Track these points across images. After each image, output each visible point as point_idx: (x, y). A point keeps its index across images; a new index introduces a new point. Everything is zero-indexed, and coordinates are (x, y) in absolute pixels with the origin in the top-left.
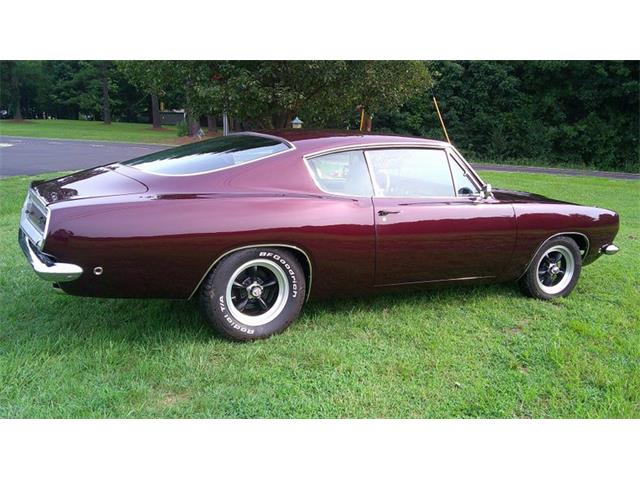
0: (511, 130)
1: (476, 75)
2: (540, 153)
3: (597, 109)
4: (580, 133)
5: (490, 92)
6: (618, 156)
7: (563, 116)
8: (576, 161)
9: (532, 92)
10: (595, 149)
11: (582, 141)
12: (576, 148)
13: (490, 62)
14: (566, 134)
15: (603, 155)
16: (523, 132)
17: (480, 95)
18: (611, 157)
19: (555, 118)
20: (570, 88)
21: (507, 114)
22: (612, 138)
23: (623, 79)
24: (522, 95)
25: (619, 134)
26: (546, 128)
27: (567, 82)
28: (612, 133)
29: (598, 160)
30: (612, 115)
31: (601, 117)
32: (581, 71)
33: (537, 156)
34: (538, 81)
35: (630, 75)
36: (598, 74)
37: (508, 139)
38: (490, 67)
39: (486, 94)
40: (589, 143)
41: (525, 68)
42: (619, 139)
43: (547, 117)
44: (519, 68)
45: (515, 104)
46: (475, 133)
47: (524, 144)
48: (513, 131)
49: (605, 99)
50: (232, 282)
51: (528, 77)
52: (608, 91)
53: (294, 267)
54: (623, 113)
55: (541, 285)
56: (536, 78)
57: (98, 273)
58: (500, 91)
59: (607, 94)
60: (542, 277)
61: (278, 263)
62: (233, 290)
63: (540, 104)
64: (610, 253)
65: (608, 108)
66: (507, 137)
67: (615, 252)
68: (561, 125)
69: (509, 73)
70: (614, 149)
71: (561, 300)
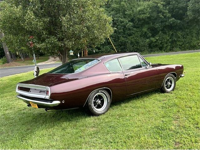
1: (117, 23)
2: (145, 50)
3: (162, 30)
4: (157, 40)
5: (123, 29)
6: (171, 46)
7: (150, 35)
8: (157, 51)
9: (138, 27)
10: (163, 45)
11: (158, 43)
12: (156, 46)
14: (152, 41)
15: (166, 47)
16: (138, 43)
17: (120, 31)
18: (169, 47)
19: (148, 36)
20: (151, 24)
21: (131, 37)
22: (168, 40)
23: (169, 18)
24: (135, 29)
25: (170, 38)
26: (145, 40)
27: (150, 22)
28: (168, 38)
29: (165, 49)
30: (167, 32)
31: (164, 33)
32: (154, 17)
33: (144, 51)
34: (140, 23)
35: (171, 16)
36: (160, 17)
37: (133, 46)
40: (161, 43)
41: (134, 19)
42: (170, 40)
43: (145, 36)
45: (133, 33)
46: (121, 46)
47: (138, 47)
48: (134, 43)
49: (164, 26)
50: (93, 100)
51: (136, 22)
52: (164, 23)
53: (107, 93)
54: (171, 30)
55: (166, 89)
56: (139, 22)
57: (63, 102)
58: (127, 28)
59: (164, 24)
60: (166, 86)
61: (103, 93)
62: (94, 102)
63: (142, 31)
64: (183, 77)
65: (165, 29)
66: (132, 45)
67: (184, 76)
68: (150, 38)
69: (129, 21)
70: (169, 44)
71: (172, 92)
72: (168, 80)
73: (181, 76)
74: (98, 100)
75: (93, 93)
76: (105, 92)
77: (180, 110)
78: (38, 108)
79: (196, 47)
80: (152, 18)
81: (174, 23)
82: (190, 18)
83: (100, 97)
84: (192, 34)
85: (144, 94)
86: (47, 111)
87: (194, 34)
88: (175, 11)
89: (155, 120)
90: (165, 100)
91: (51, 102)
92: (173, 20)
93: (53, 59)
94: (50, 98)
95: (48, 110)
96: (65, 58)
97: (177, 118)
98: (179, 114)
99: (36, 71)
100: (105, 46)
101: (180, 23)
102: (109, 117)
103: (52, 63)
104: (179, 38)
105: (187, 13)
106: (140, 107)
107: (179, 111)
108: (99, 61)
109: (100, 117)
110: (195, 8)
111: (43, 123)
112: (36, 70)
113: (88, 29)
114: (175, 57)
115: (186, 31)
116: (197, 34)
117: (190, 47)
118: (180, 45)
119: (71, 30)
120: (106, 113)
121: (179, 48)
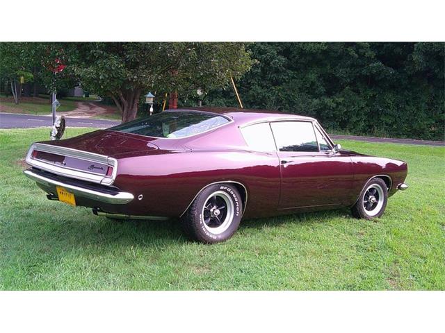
0: (281, 101)
3: (350, 84)
4: (338, 104)
5: (263, 69)
6: (367, 123)
7: (323, 90)
8: (334, 128)
10: (349, 118)
11: (340, 111)
12: (335, 117)
13: (262, 43)
14: (326, 105)
15: (355, 122)
16: (292, 103)
18: (362, 124)
19: (316, 91)
20: (329, 67)
21: (278, 88)
22: (363, 108)
23: (370, 60)
24: (290, 72)
25: (367, 105)
26: (310, 100)
27: (326, 61)
28: (363, 104)
29: (352, 127)
30: (361, 90)
31: (354, 91)
32: (336, 52)
34: (302, 60)
35: (375, 57)
36: (350, 56)
38: (262, 47)
39: (259, 71)
40: (345, 113)
41: (291, 49)
42: (367, 109)
43: (310, 90)
44: (287, 49)
45: (284, 79)
48: (284, 102)
49: (356, 76)
50: (204, 207)
51: (294, 57)
52: (358, 70)
53: (238, 196)
54: (371, 88)
55: (365, 210)
56: (301, 58)
57: (140, 199)
58: (271, 68)
59: (358, 72)
60: (366, 205)
61: (229, 193)
62: (204, 211)
63: (304, 80)
64: (403, 189)
65: (358, 84)
66: (279, 107)
67: (406, 188)
68: (322, 98)
69: (279, 53)
70: (364, 118)
71: (378, 219)
72: (371, 190)
73: (399, 188)
74: (215, 207)
75: (207, 190)
76: (232, 193)
77: (400, 260)
78: (74, 204)
79: (423, 133)
80: (332, 54)
81: (379, 73)
82: (417, 68)
83: (219, 202)
84: (418, 103)
85: (315, 212)
86: (96, 214)
87: (423, 105)
88: (385, 48)
89: (344, 271)
90: (362, 234)
91: (114, 195)
92: (379, 67)
93: (87, 108)
94: (113, 185)
95: (99, 213)
96: (132, 108)
97: (394, 276)
98: (398, 267)
99: (57, 128)
100: (216, 98)
101: (393, 75)
102: (234, 250)
103: (84, 117)
104: (389, 107)
105: (411, 57)
106: (308, 240)
107: (396, 262)
108: (230, 121)
109: (215, 247)
110: (431, 49)
111: (78, 242)
112: (58, 123)
113: (198, 53)
114: (376, 148)
115: (405, 94)
116: (428, 105)
117: (410, 132)
118: (387, 124)
119: (160, 48)
120: (228, 241)
121: (386, 130)
